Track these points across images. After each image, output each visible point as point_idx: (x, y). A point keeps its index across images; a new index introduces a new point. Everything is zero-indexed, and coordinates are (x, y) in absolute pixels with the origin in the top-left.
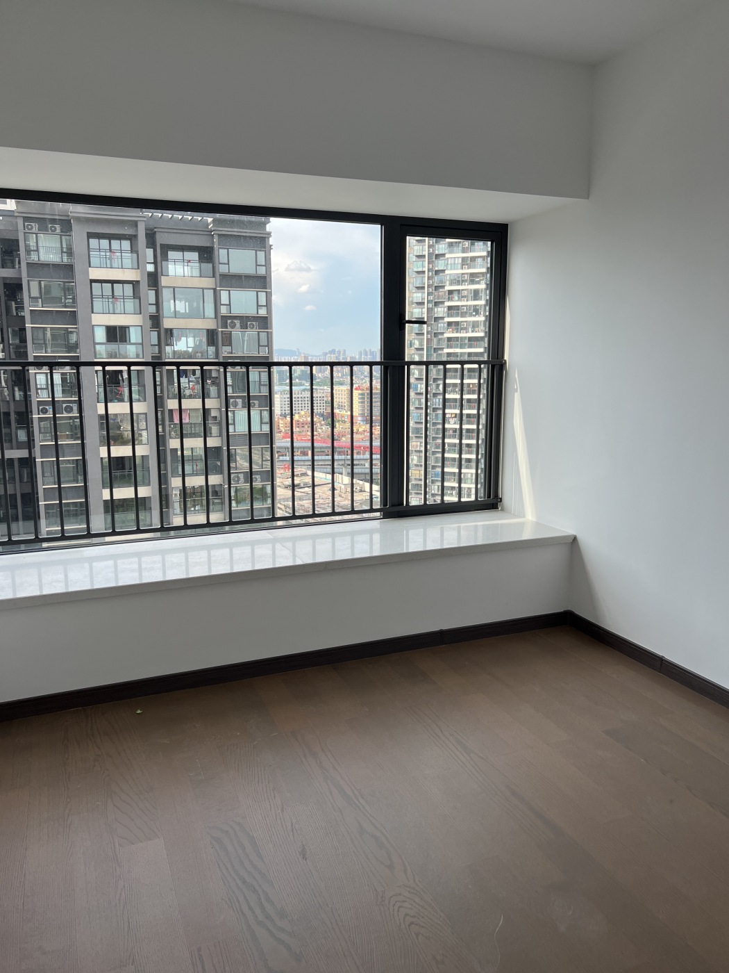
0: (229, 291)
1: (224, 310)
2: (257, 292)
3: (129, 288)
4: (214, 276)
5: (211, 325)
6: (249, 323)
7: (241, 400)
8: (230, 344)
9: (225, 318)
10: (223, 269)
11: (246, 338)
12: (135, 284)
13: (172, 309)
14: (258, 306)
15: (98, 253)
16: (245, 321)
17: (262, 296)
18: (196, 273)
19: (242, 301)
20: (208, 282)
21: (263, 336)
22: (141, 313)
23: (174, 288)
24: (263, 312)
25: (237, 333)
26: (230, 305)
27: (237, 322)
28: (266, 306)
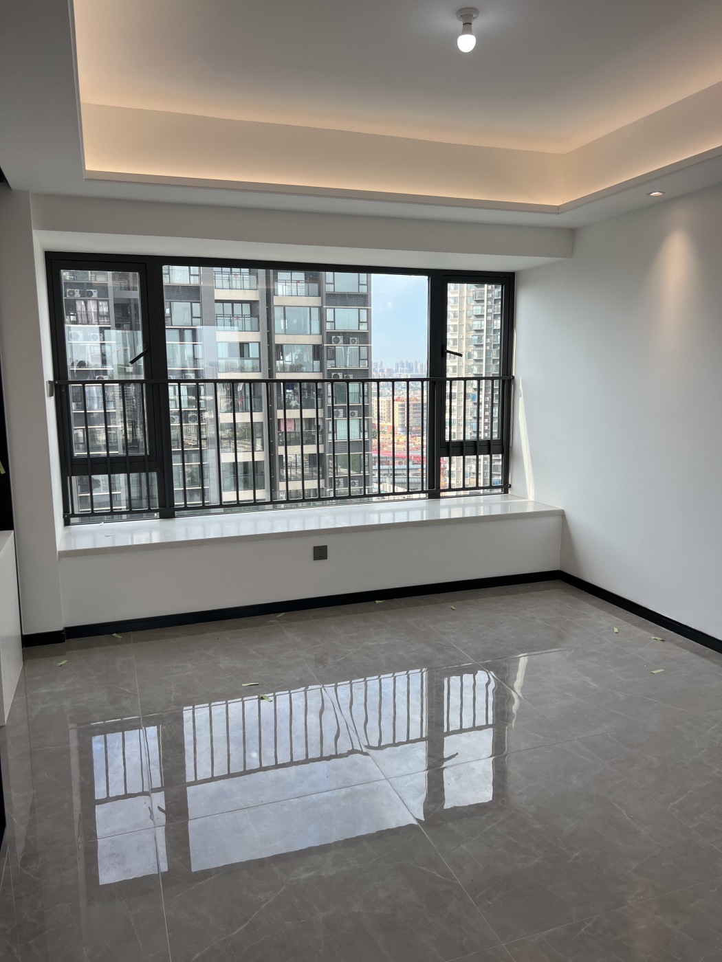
0: (334, 309)
1: (328, 327)
2: (359, 309)
3: (247, 308)
4: (319, 295)
5: (317, 340)
6: (351, 339)
7: (342, 410)
8: (334, 358)
9: (330, 334)
10: (329, 288)
11: (348, 352)
12: (252, 303)
13: (283, 328)
14: (359, 322)
15: (221, 275)
16: (347, 336)
17: (364, 313)
18: (302, 291)
19: (345, 318)
20: (315, 301)
21: (364, 350)
22: (259, 331)
23: (284, 307)
24: (363, 328)
25: (340, 348)
26: (334, 322)
27: (341, 338)
28: (367, 322)
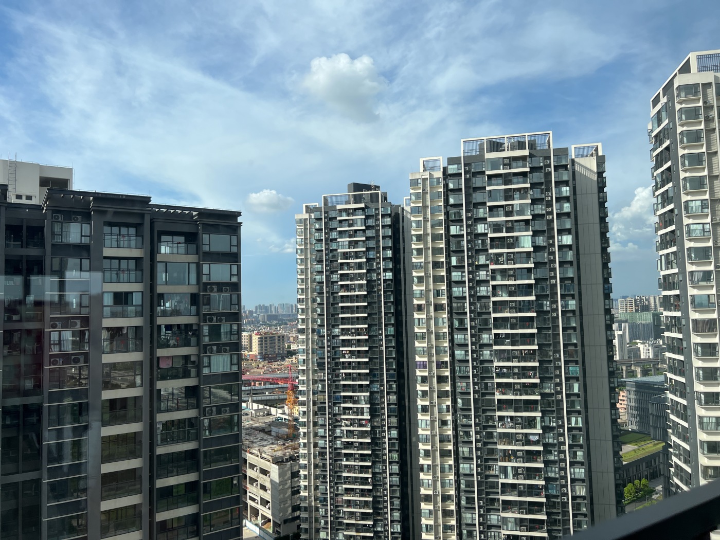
0: (210, 264)
1: (204, 279)
2: (231, 265)
3: (132, 264)
4: (197, 254)
5: (194, 289)
6: (224, 288)
7: (215, 347)
8: (209, 304)
9: (206, 284)
10: (206, 248)
11: (221, 299)
12: (138, 260)
13: (164, 280)
14: (231, 275)
15: (110, 237)
16: (221, 286)
17: (235, 268)
18: (182, 250)
19: (219, 272)
20: (193, 258)
21: (234, 297)
22: (142, 282)
23: (166, 263)
24: (234, 279)
25: (214, 295)
26: (210, 274)
27: (215, 287)
28: (237, 275)
